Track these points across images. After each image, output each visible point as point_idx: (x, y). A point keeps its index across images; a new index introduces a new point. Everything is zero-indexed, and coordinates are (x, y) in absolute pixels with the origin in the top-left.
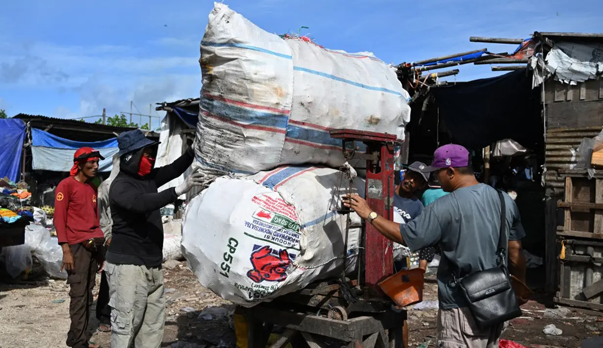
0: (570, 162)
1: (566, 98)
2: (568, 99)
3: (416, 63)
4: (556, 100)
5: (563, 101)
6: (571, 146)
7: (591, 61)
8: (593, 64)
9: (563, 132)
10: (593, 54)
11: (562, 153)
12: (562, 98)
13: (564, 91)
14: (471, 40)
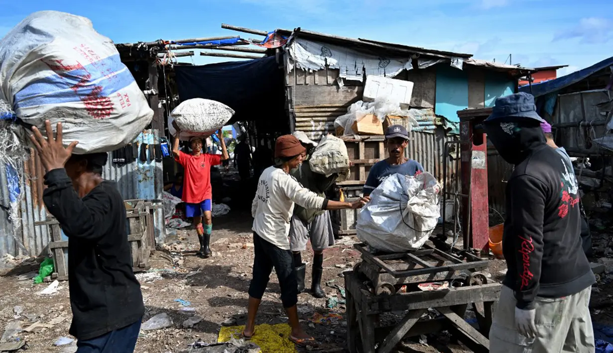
0: (311, 131)
1: (305, 82)
2: (307, 83)
3: (174, 41)
4: (298, 83)
5: (302, 84)
6: (310, 119)
7: (321, 55)
8: (323, 58)
9: (305, 108)
10: (322, 50)
11: (306, 124)
12: (302, 82)
13: (304, 76)
14: (223, 27)
